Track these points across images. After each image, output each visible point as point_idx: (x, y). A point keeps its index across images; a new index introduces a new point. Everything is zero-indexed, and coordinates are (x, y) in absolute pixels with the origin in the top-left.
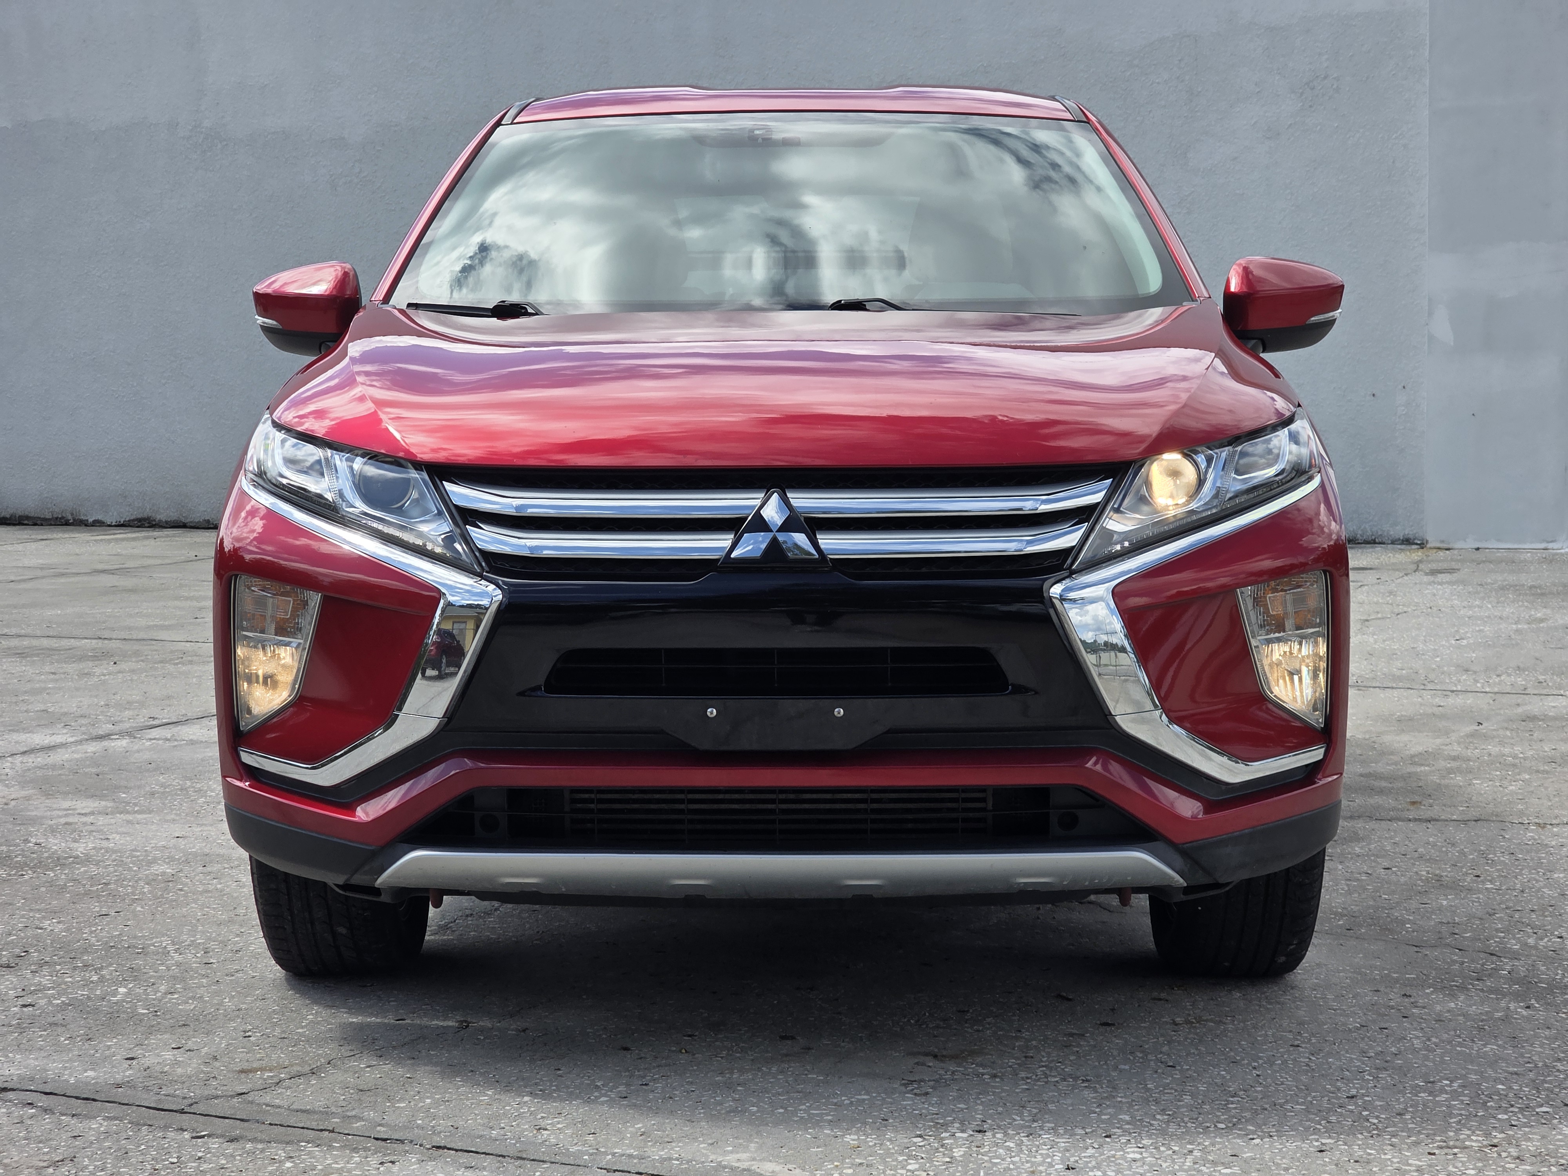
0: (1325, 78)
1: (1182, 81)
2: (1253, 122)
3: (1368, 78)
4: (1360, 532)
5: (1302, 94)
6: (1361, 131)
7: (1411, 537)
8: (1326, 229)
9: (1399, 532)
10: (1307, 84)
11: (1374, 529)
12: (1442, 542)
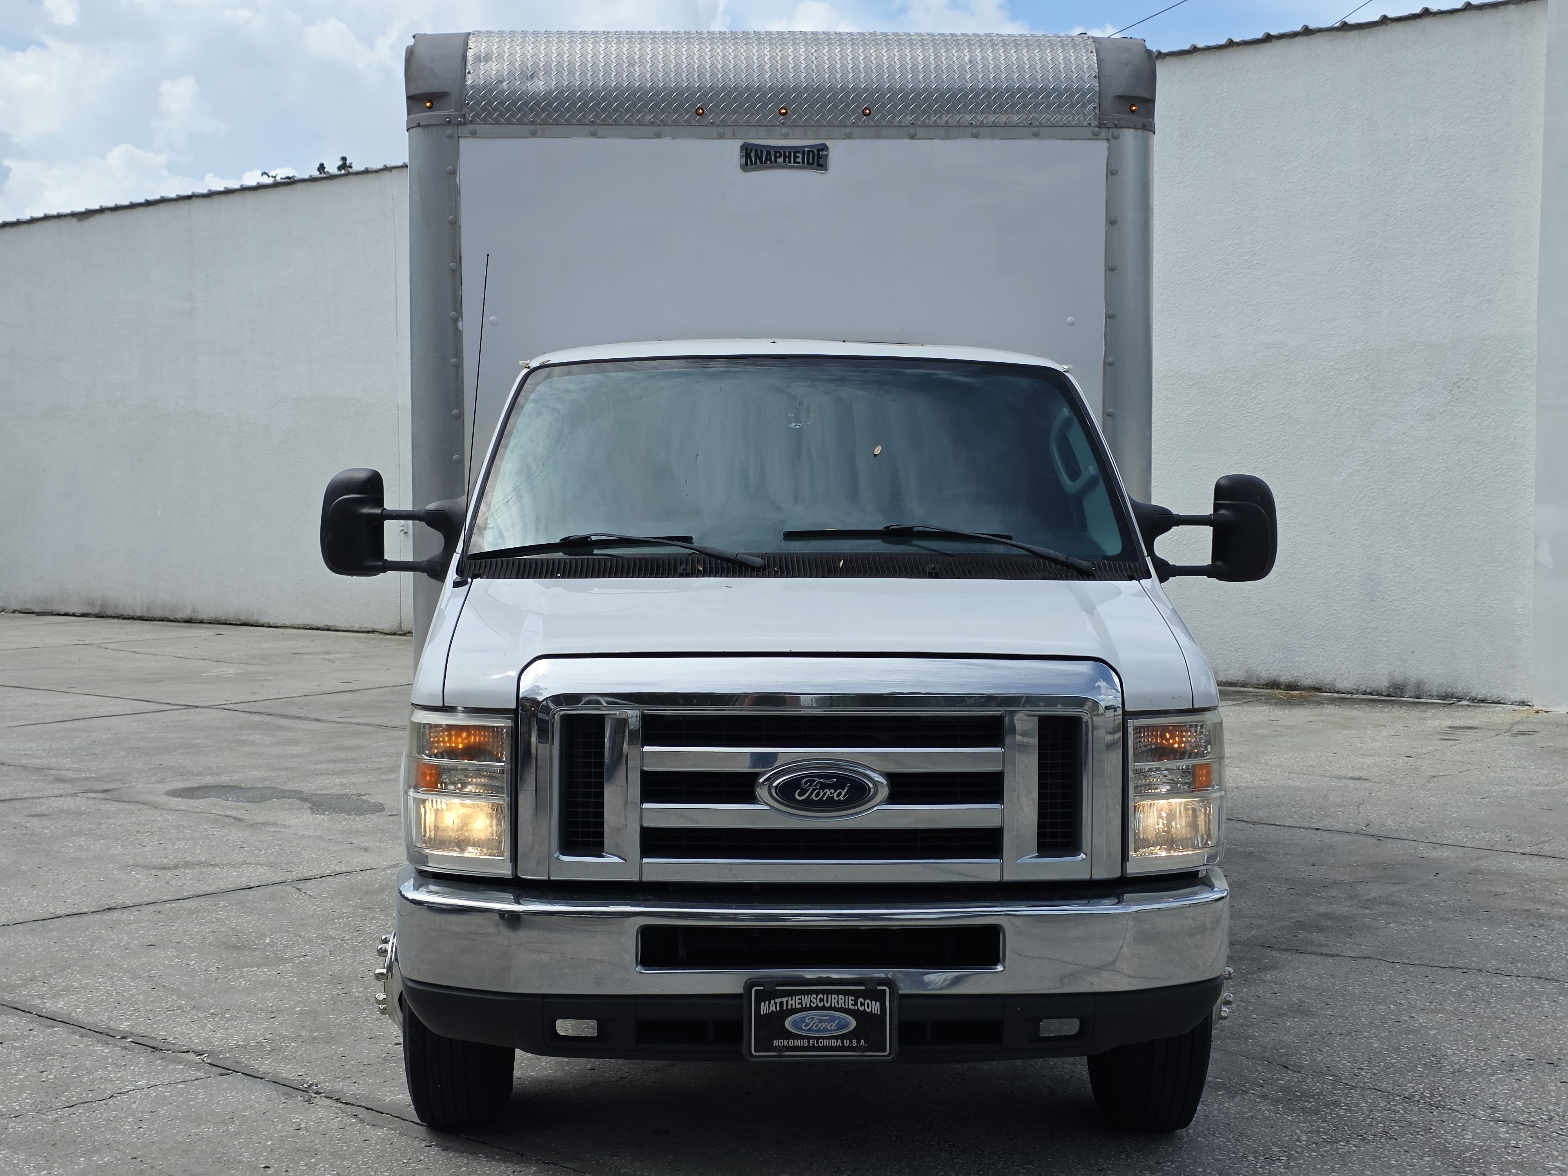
0: (1468, 380)
1: (1368, 380)
2: (1417, 409)
3: (1497, 381)
4: (1489, 695)
5: (1451, 390)
6: (1492, 416)
7: (1525, 700)
8: (1467, 484)
9: (1517, 696)
10: (1455, 383)
11: (1500, 694)
12: (1544, 706)
